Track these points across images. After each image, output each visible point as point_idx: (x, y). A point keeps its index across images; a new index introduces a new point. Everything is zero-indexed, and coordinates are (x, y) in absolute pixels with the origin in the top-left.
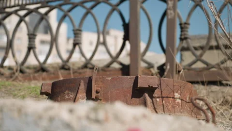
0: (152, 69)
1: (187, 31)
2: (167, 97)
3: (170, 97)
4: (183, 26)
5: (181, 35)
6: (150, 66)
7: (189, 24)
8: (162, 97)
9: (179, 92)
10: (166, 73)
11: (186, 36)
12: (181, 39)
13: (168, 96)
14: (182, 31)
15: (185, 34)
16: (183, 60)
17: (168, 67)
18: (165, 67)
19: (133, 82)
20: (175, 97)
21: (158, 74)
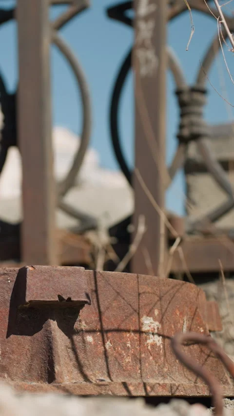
0: (91, 236)
1: (200, 114)
2: (118, 330)
3: (128, 331)
4: (186, 97)
5: (181, 127)
6: (86, 224)
7: (203, 92)
8: (103, 331)
9: (156, 312)
10: (133, 248)
11: (196, 130)
12: (183, 140)
13: (123, 327)
14: (182, 115)
15: (192, 124)
16: (194, 203)
17: (142, 229)
18: (131, 228)
19: (12, 285)
20: (145, 328)
21: (111, 249)
